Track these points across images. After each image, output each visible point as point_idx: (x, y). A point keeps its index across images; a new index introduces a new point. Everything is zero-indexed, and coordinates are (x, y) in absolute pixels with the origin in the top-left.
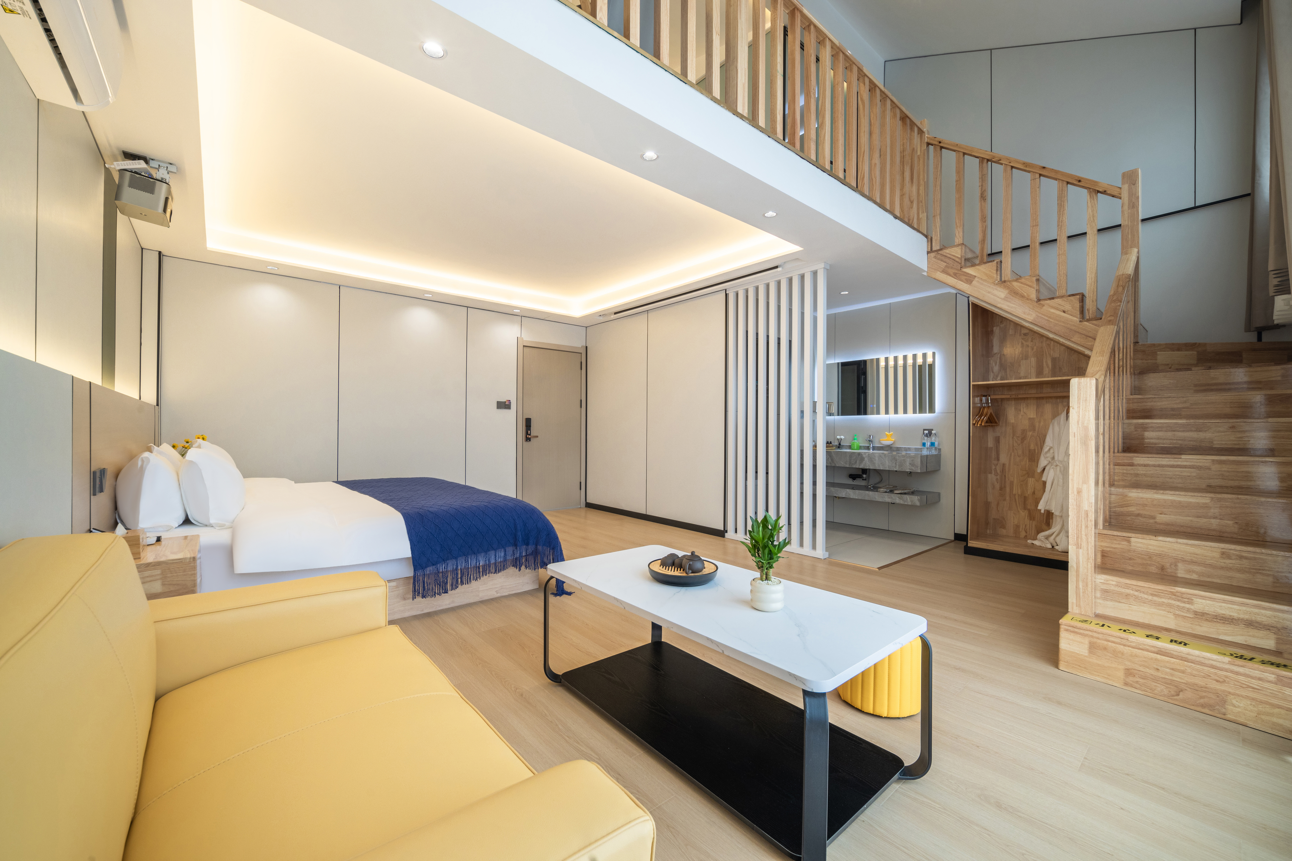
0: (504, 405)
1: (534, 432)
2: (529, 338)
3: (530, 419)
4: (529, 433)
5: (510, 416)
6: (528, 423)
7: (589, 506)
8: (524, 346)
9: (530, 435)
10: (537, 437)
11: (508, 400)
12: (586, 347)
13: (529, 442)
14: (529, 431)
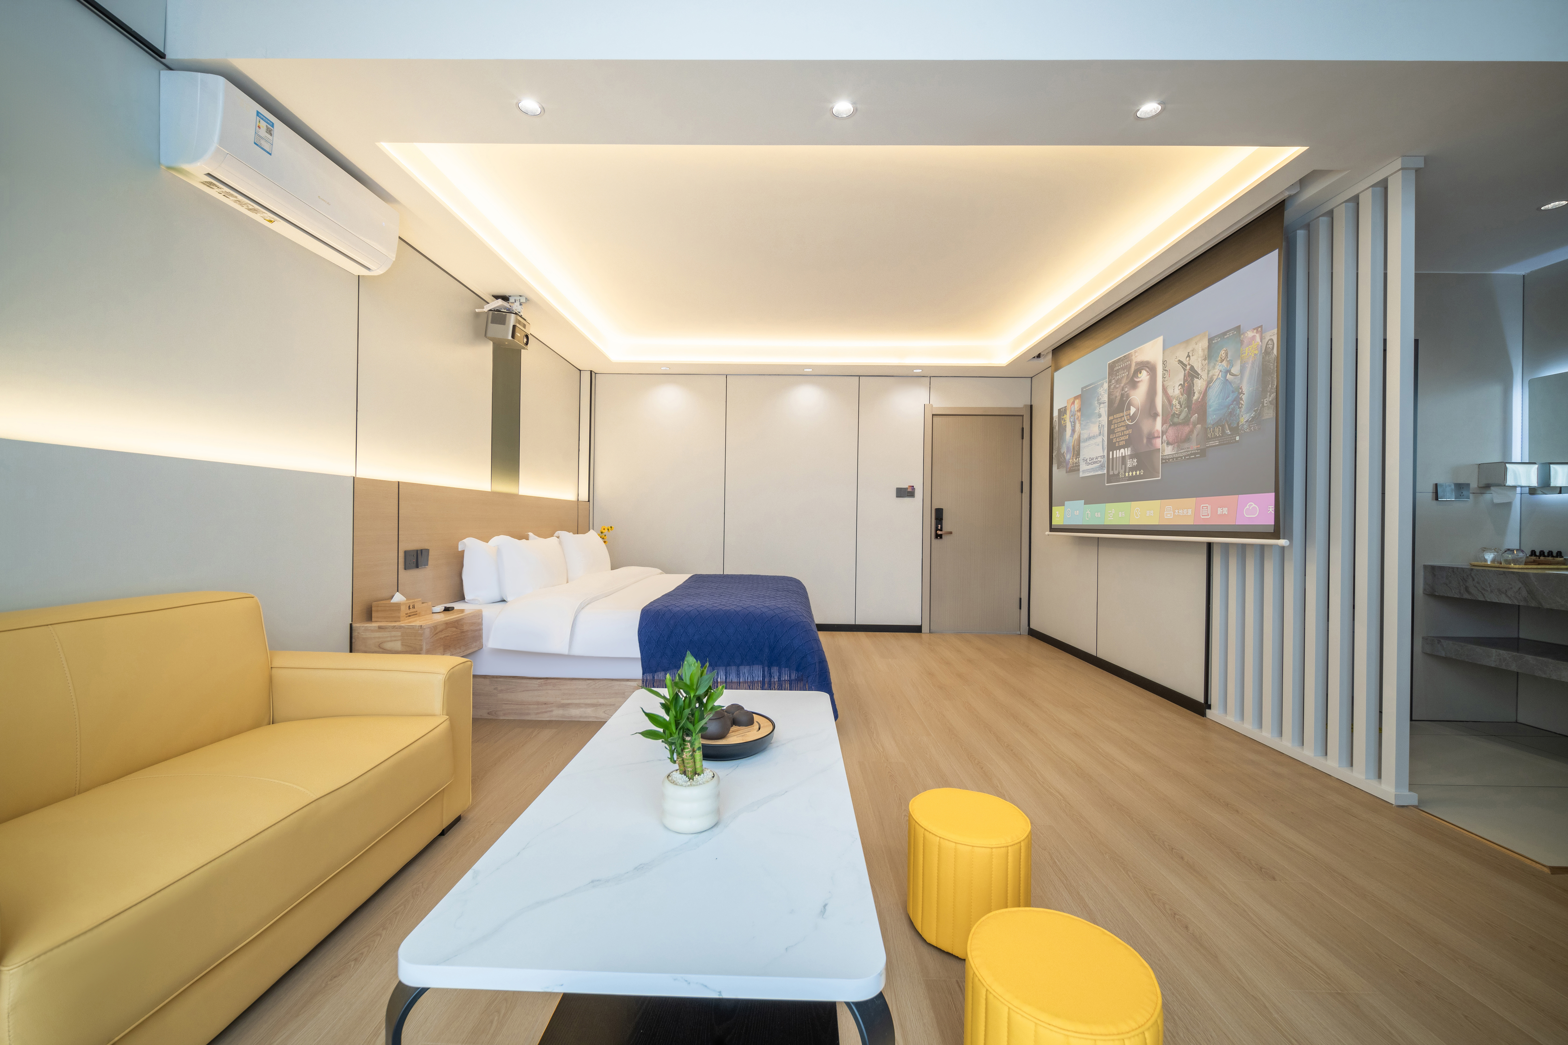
0: (905, 493)
1: (947, 525)
2: (940, 403)
3: (942, 510)
4: (939, 528)
5: (914, 507)
6: (939, 515)
7: (1034, 634)
8: (933, 415)
9: (941, 530)
10: (951, 533)
11: (910, 486)
12: (1031, 406)
13: (941, 540)
14: (939, 526)
